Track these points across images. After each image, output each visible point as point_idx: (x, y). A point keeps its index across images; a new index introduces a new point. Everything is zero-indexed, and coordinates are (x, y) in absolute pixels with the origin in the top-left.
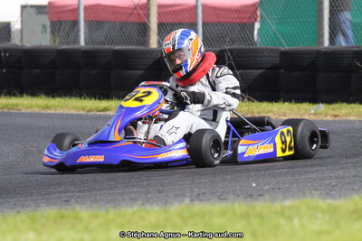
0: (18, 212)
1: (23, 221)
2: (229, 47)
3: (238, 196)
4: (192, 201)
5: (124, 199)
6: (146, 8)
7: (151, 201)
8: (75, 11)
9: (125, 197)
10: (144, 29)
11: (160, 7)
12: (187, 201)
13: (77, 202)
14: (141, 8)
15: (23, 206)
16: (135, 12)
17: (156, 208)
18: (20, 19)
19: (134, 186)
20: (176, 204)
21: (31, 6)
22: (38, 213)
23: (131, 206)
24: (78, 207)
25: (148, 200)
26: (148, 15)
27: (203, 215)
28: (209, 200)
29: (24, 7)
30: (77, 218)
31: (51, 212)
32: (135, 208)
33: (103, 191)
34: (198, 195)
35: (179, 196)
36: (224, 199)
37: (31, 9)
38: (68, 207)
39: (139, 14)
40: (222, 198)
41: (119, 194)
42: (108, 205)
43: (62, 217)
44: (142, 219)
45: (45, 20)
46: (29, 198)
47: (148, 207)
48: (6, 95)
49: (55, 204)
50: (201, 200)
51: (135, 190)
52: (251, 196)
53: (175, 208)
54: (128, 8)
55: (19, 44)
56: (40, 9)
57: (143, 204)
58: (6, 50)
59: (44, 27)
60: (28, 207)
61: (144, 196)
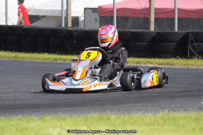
0: (79, 115)
1: (81, 120)
2: (192, 31)
3: (194, 109)
4: (169, 111)
5: (134, 110)
6: (148, 10)
7: (148, 111)
8: (112, 11)
9: (135, 108)
10: (147, 21)
11: (156, 9)
12: (167, 111)
13: (110, 111)
14: (146, 10)
15: (82, 112)
16: (143, 12)
17: (150, 115)
18: (83, 15)
19: (140, 103)
20: (161, 113)
21: (89, 9)
22: (89, 116)
23: (137, 113)
24: (110, 114)
25: (147, 110)
26: (149, 14)
27: (174, 119)
28: (178, 110)
29: (85, 9)
30: (109, 119)
31: (96, 116)
32: (139, 114)
33: (124, 105)
34: (173, 108)
35: (163, 109)
36: (187, 110)
37: (89, 10)
38: (105, 113)
39: (145, 13)
40: (185, 110)
41: (132, 107)
42: (126, 112)
43: (101, 118)
44: (143, 120)
45: (97, 15)
46: (85, 108)
47: (146, 114)
48: (75, 54)
49: (98, 112)
50: (175, 111)
51: (140, 104)
52: (200, 109)
53: (160, 115)
54: (139, 10)
55: (83, 28)
56: (94, 10)
57: (144, 112)
58: (76, 31)
59: (96, 19)
60: (84, 113)
61: (145, 108)
